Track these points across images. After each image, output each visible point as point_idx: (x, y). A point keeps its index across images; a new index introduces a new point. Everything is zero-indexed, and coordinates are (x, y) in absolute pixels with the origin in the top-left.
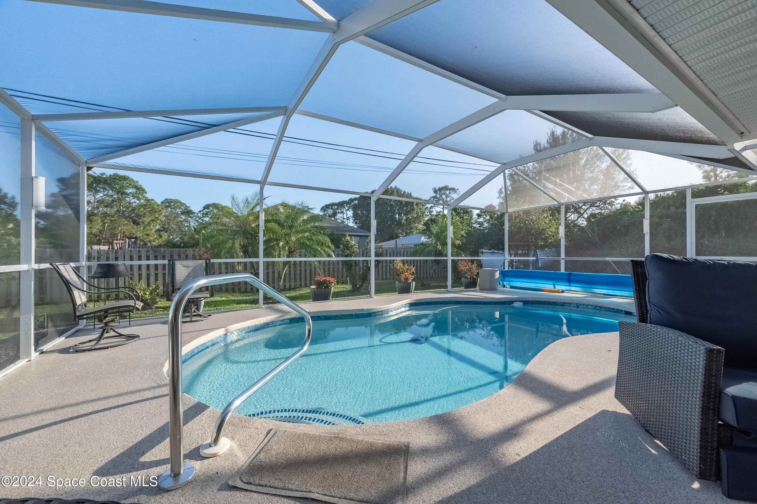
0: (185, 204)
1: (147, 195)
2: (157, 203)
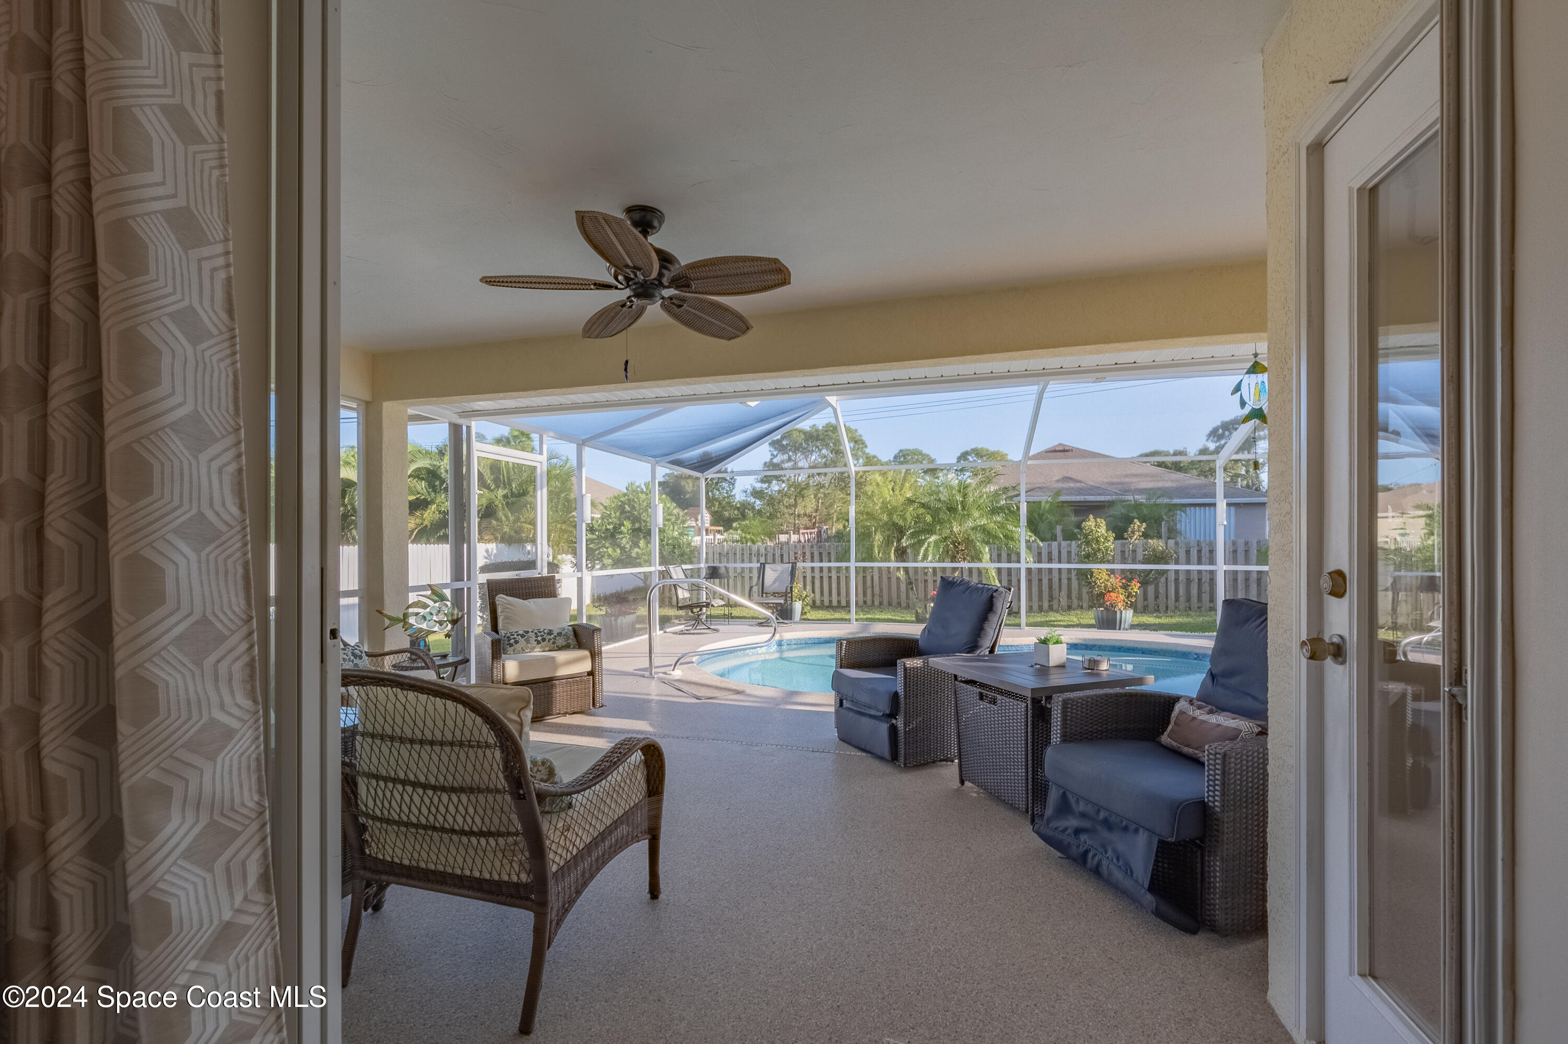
0: (928, 455)
1: (867, 451)
2: (880, 461)
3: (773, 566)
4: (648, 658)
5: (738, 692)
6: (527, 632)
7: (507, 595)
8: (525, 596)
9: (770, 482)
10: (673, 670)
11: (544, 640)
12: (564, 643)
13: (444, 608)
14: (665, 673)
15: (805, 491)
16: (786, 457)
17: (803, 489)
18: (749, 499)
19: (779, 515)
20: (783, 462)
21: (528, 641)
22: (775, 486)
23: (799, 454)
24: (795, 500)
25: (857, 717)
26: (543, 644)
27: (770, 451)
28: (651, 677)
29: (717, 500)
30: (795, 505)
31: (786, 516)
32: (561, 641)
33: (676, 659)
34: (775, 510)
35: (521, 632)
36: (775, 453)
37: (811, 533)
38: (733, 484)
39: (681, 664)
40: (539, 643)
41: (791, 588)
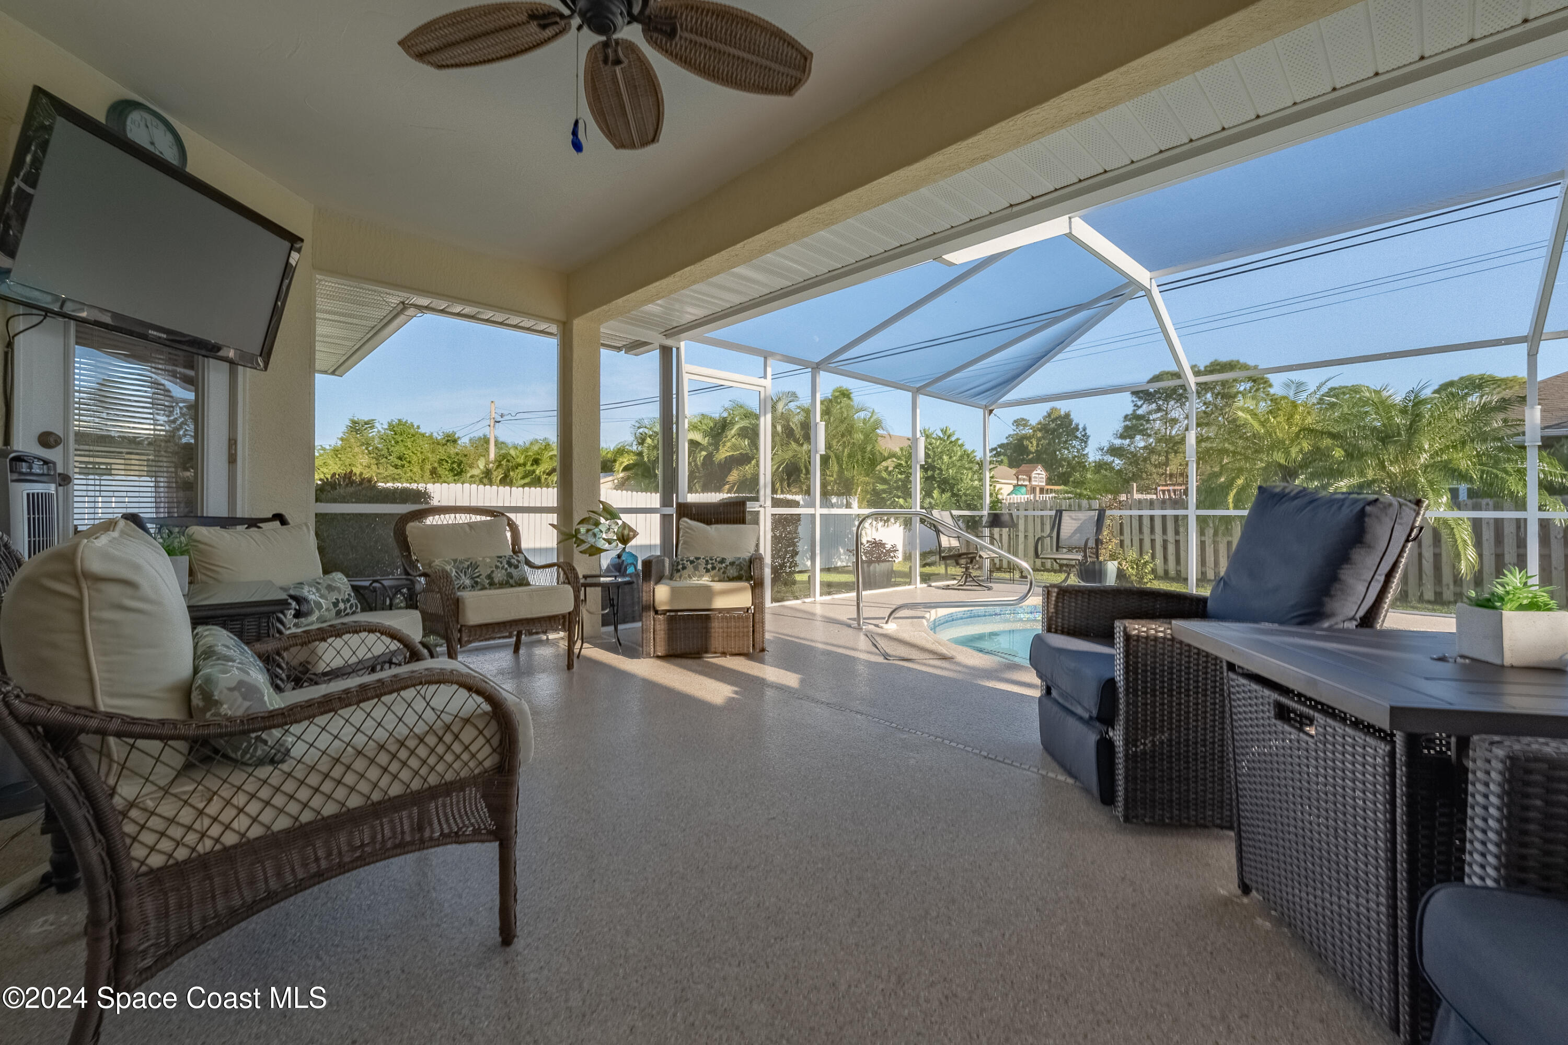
3: (1073, 514)
4: (855, 608)
5: (944, 658)
6: (698, 559)
7: (691, 519)
8: (708, 522)
9: (1132, 437)
10: (887, 622)
11: (713, 568)
12: (736, 574)
13: (613, 526)
14: (877, 626)
15: (1179, 446)
16: (1154, 406)
17: (1176, 443)
18: (1105, 458)
19: (1144, 475)
20: (1150, 413)
21: (696, 568)
22: (1140, 442)
23: (1172, 403)
24: (1167, 457)
25: (1062, 714)
26: (713, 573)
27: (1133, 401)
28: (859, 628)
29: (1065, 460)
30: (1166, 464)
31: (1155, 476)
32: (732, 572)
33: (890, 610)
34: (1140, 470)
35: (692, 558)
36: (1139, 403)
37: (1175, 491)
38: (1086, 442)
39: (895, 618)
40: (708, 571)
41: (1098, 542)
